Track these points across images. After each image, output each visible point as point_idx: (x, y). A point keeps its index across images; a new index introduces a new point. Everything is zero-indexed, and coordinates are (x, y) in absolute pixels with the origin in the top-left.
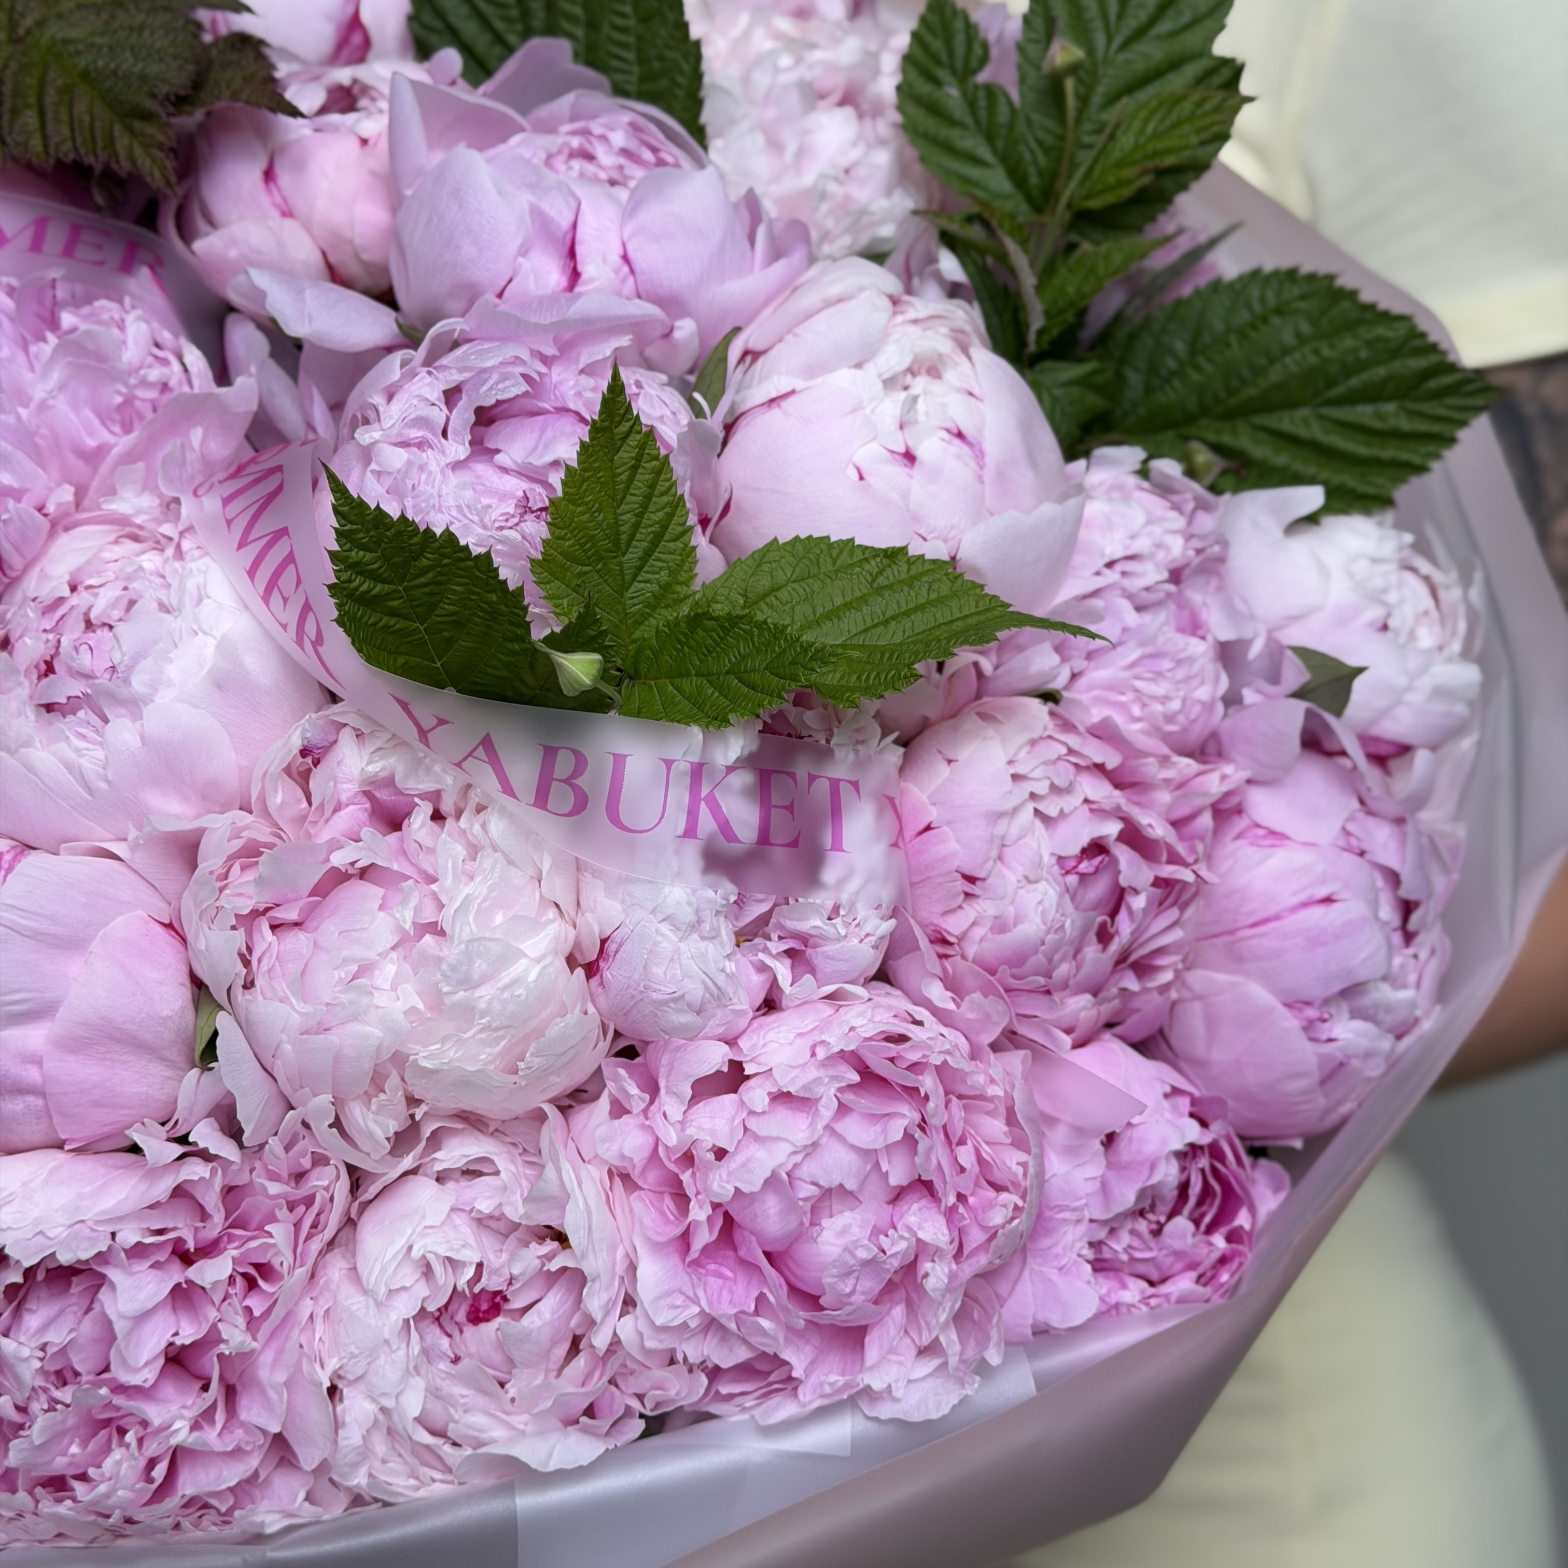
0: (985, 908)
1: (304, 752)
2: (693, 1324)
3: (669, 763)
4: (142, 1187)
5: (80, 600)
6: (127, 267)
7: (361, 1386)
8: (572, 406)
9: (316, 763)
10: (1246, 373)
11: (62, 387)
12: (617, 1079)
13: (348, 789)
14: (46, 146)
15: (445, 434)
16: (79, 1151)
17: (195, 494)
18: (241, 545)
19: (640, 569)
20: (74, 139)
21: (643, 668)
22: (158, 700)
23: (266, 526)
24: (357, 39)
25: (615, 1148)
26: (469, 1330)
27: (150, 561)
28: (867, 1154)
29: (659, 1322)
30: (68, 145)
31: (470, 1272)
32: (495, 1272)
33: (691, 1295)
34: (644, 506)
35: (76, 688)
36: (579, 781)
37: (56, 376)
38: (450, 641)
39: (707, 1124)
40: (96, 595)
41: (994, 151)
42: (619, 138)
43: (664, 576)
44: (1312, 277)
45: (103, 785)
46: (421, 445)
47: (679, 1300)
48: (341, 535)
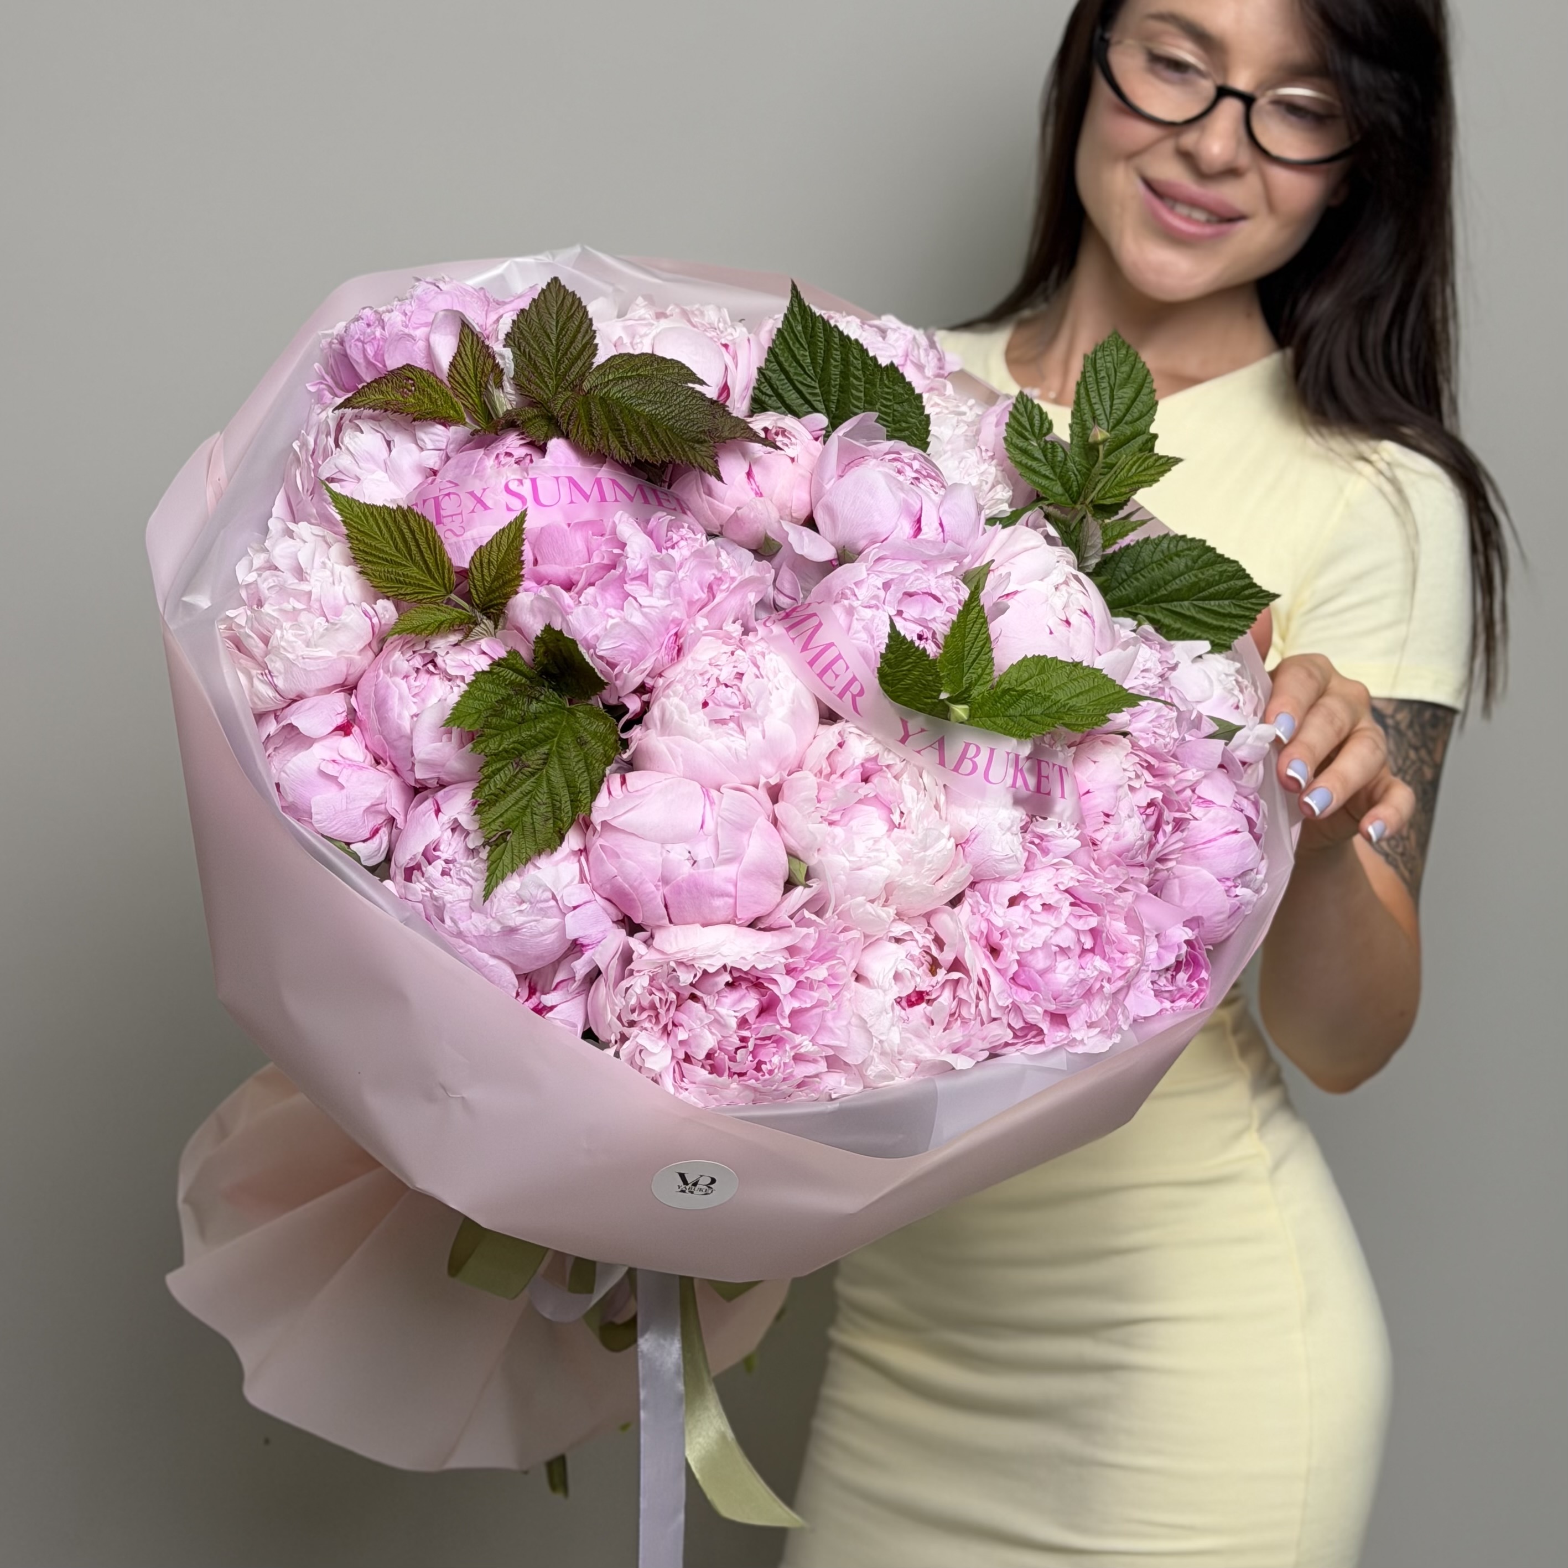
0: (1112, 828)
1: (840, 744)
3: (1007, 753)
5: (714, 671)
8: (934, 592)
10: (1161, 583)
12: (972, 894)
13: (854, 762)
14: (652, 452)
16: (741, 925)
17: (765, 624)
19: (970, 668)
22: (768, 718)
23: (818, 641)
24: (725, 395)
26: (909, 1009)
28: (1078, 932)
32: (922, 983)
34: (976, 639)
35: (726, 712)
36: (975, 760)
39: (1013, 918)
41: (1056, 474)
42: (912, 463)
43: (979, 671)
45: (745, 758)
47: (1005, 995)
48: (888, 646)
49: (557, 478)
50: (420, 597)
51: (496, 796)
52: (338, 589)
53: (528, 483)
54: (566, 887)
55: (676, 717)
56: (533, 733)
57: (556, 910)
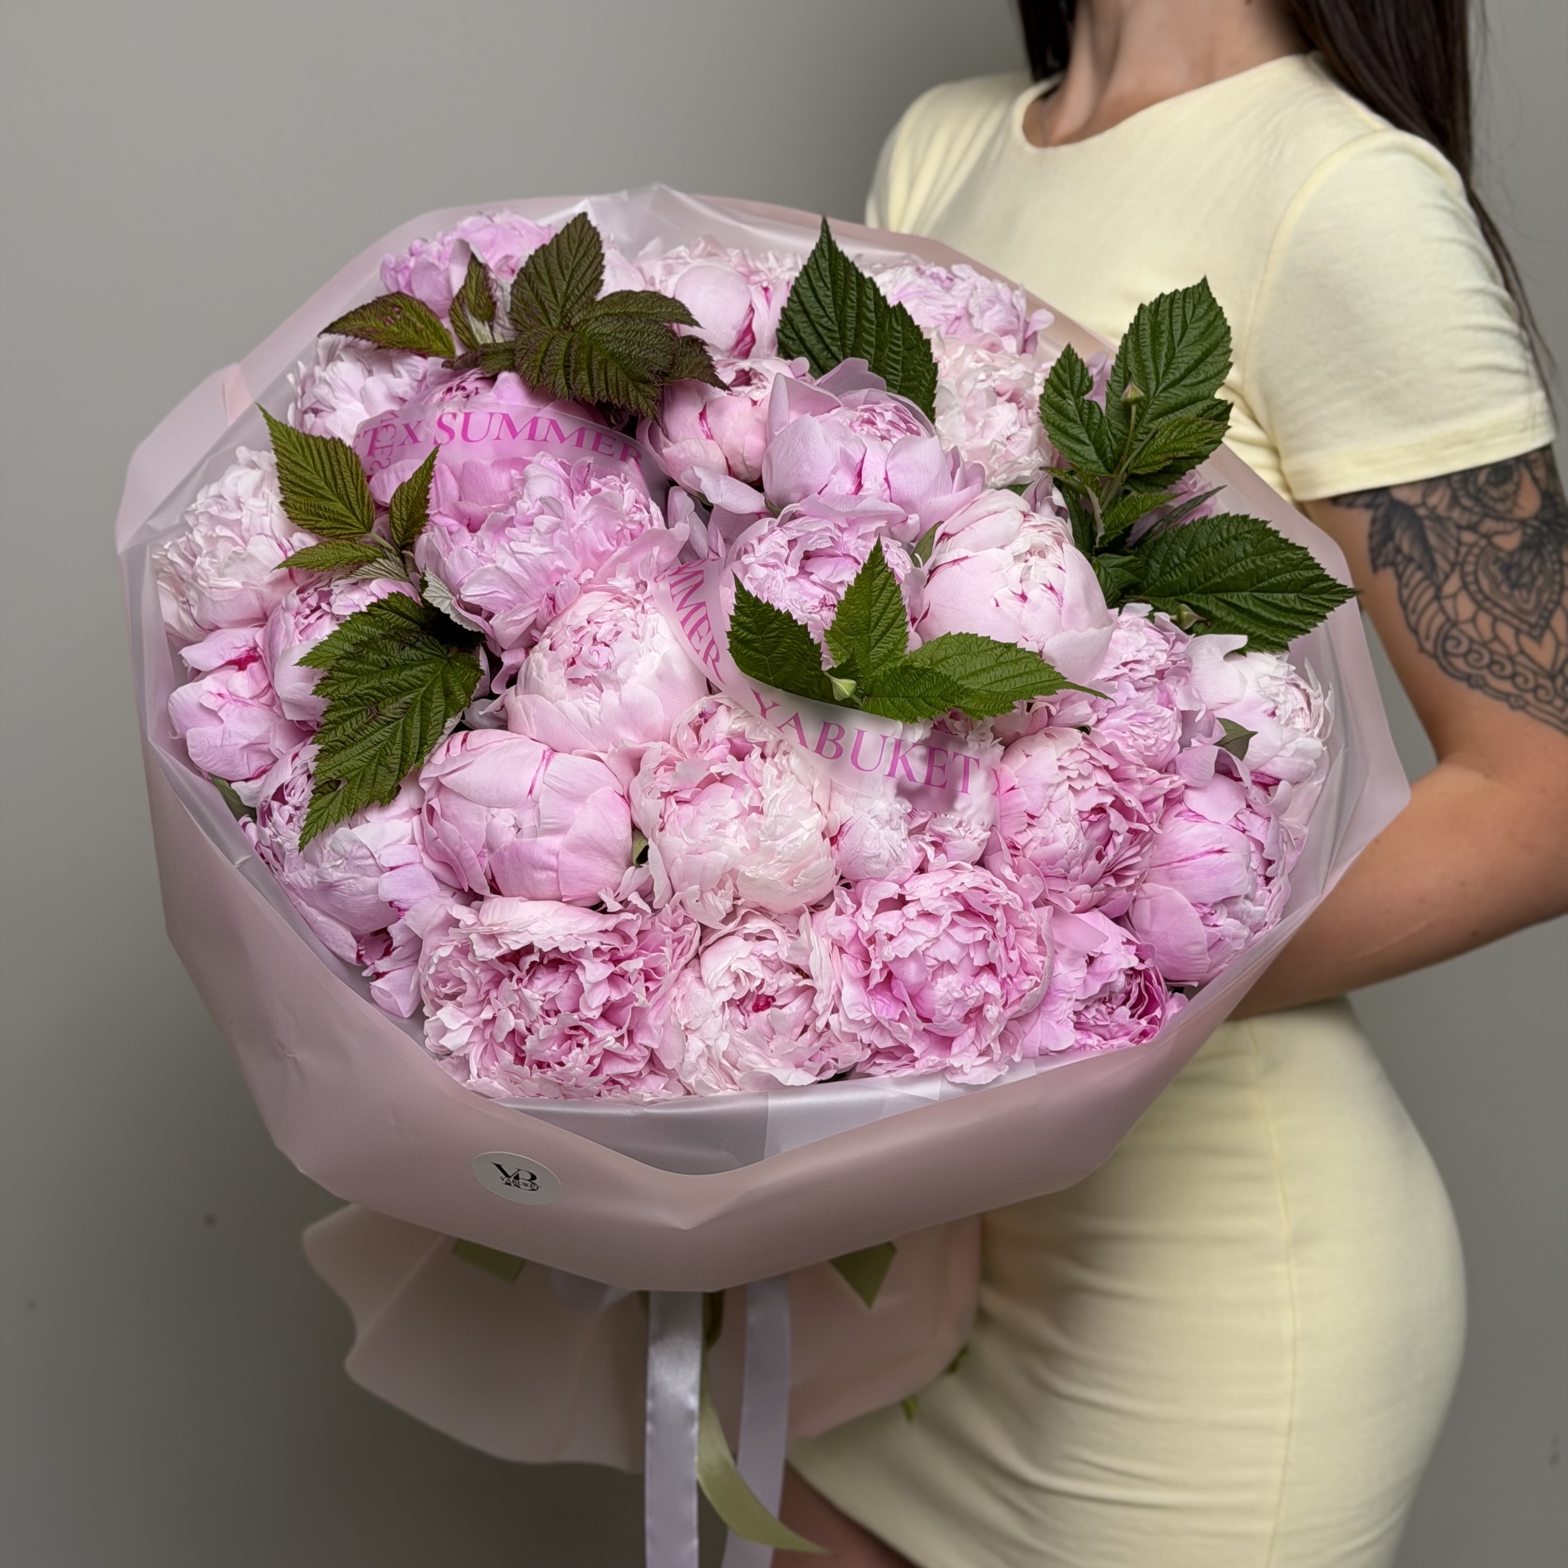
0: (1038, 832)
1: (701, 715)
2: (868, 1021)
3: (885, 738)
4: (600, 923)
5: (592, 629)
6: (624, 458)
7: (697, 1034)
8: (852, 554)
9: (706, 721)
10: (1216, 570)
11: (591, 519)
12: (841, 895)
13: (720, 736)
14: (592, 392)
15: (786, 562)
16: (568, 903)
17: (655, 580)
18: (679, 608)
19: (878, 641)
20: (607, 391)
21: (875, 691)
22: (629, 682)
23: (693, 600)
24: (748, 339)
25: (837, 929)
26: (753, 1016)
27: (629, 612)
28: (965, 946)
29: (851, 1017)
30: (604, 393)
31: (758, 983)
32: (770, 985)
33: (867, 1005)
34: (885, 609)
35: (589, 672)
36: (839, 742)
37: (589, 513)
38: (780, 667)
39: (884, 923)
40: (600, 627)
41: (1090, 438)
42: (889, 416)
43: (891, 646)
44: (1255, 521)
45: (598, 722)
46: (775, 566)
47: (862, 1008)
48: (737, 608)
49: (492, 414)
50: (338, 532)
51: (343, 743)
52: (267, 520)
53: (461, 417)
54: (390, 845)
55: (534, 674)
56: (394, 680)
57: (375, 868)
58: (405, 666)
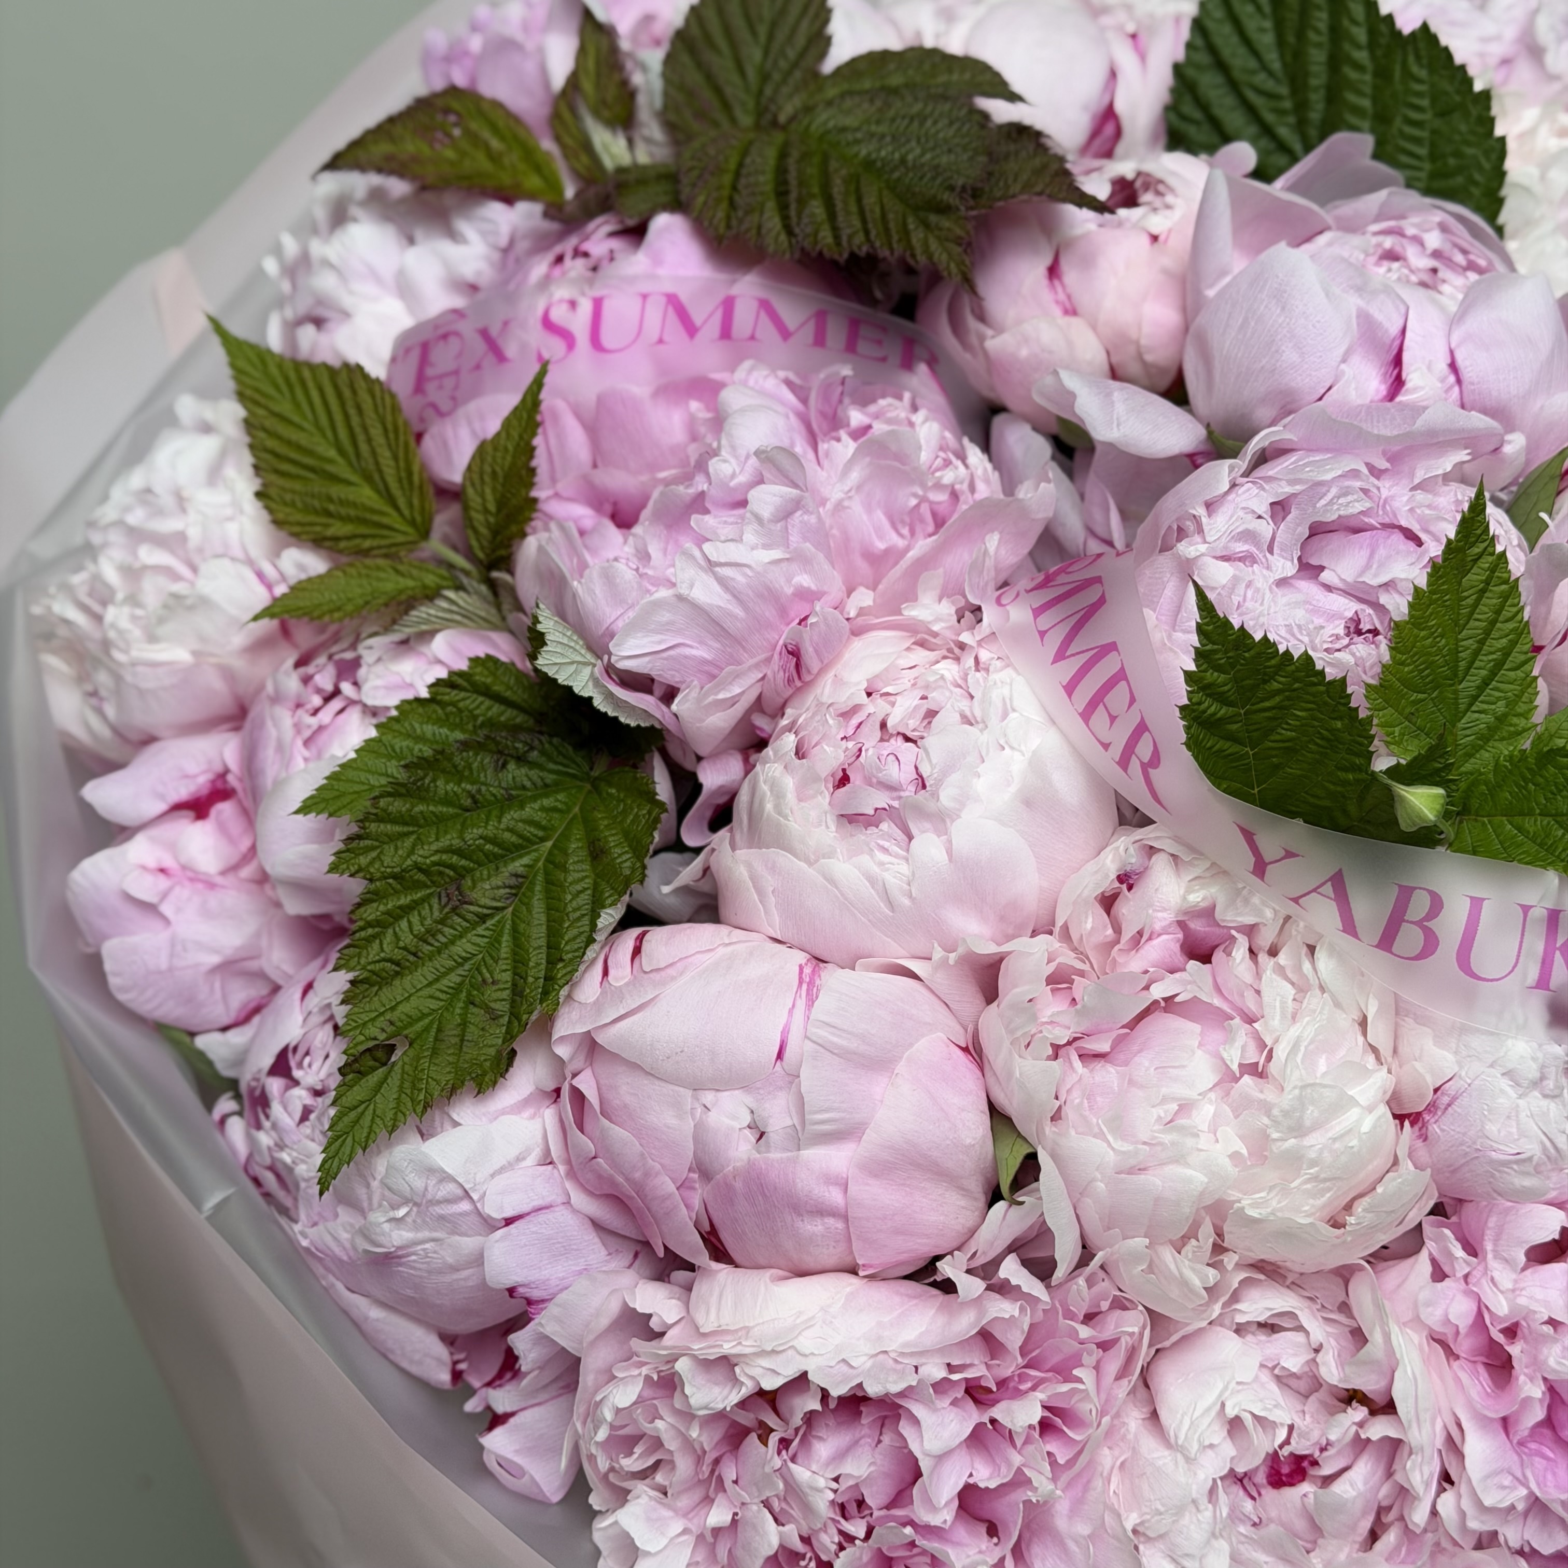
1: (1122, 878)
2: (1520, 1507)
3: (1526, 909)
4: (941, 1320)
5: (876, 708)
6: (908, 364)
7: (1161, 1545)
8: (1404, 523)
9: (1130, 888)
11: (859, 488)
12: (1439, 1239)
13: (1163, 918)
14: (837, 237)
15: (1271, 550)
16: (871, 1277)
17: (998, 601)
18: (1058, 658)
19: (1475, 698)
20: (867, 233)
21: (1475, 803)
22: (964, 814)
23: (1088, 640)
24: (1109, 129)
25: (1438, 1313)
26: (1269, 1494)
27: (948, 669)
29: (1487, 1502)
30: (860, 238)
31: (1282, 1435)
32: (1303, 1435)
33: (1519, 1474)
34: (1487, 633)
35: (881, 799)
36: (1432, 924)
37: (855, 476)
38: (1277, 767)
39: (1539, 1294)
40: (893, 704)
42: (1434, 240)
43: (1500, 707)
45: (906, 902)
46: (1248, 559)
47: (1507, 1481)
48: (1201, 655)
49: (645, 297)
50: (367, 544)
51: (397, 964)
52: (232, 529)
53: (585, 307)
54: (501, 1170)
55: (769, 806)
56: (490, 831)
57: (475, 1219)
58: (510, 800)
